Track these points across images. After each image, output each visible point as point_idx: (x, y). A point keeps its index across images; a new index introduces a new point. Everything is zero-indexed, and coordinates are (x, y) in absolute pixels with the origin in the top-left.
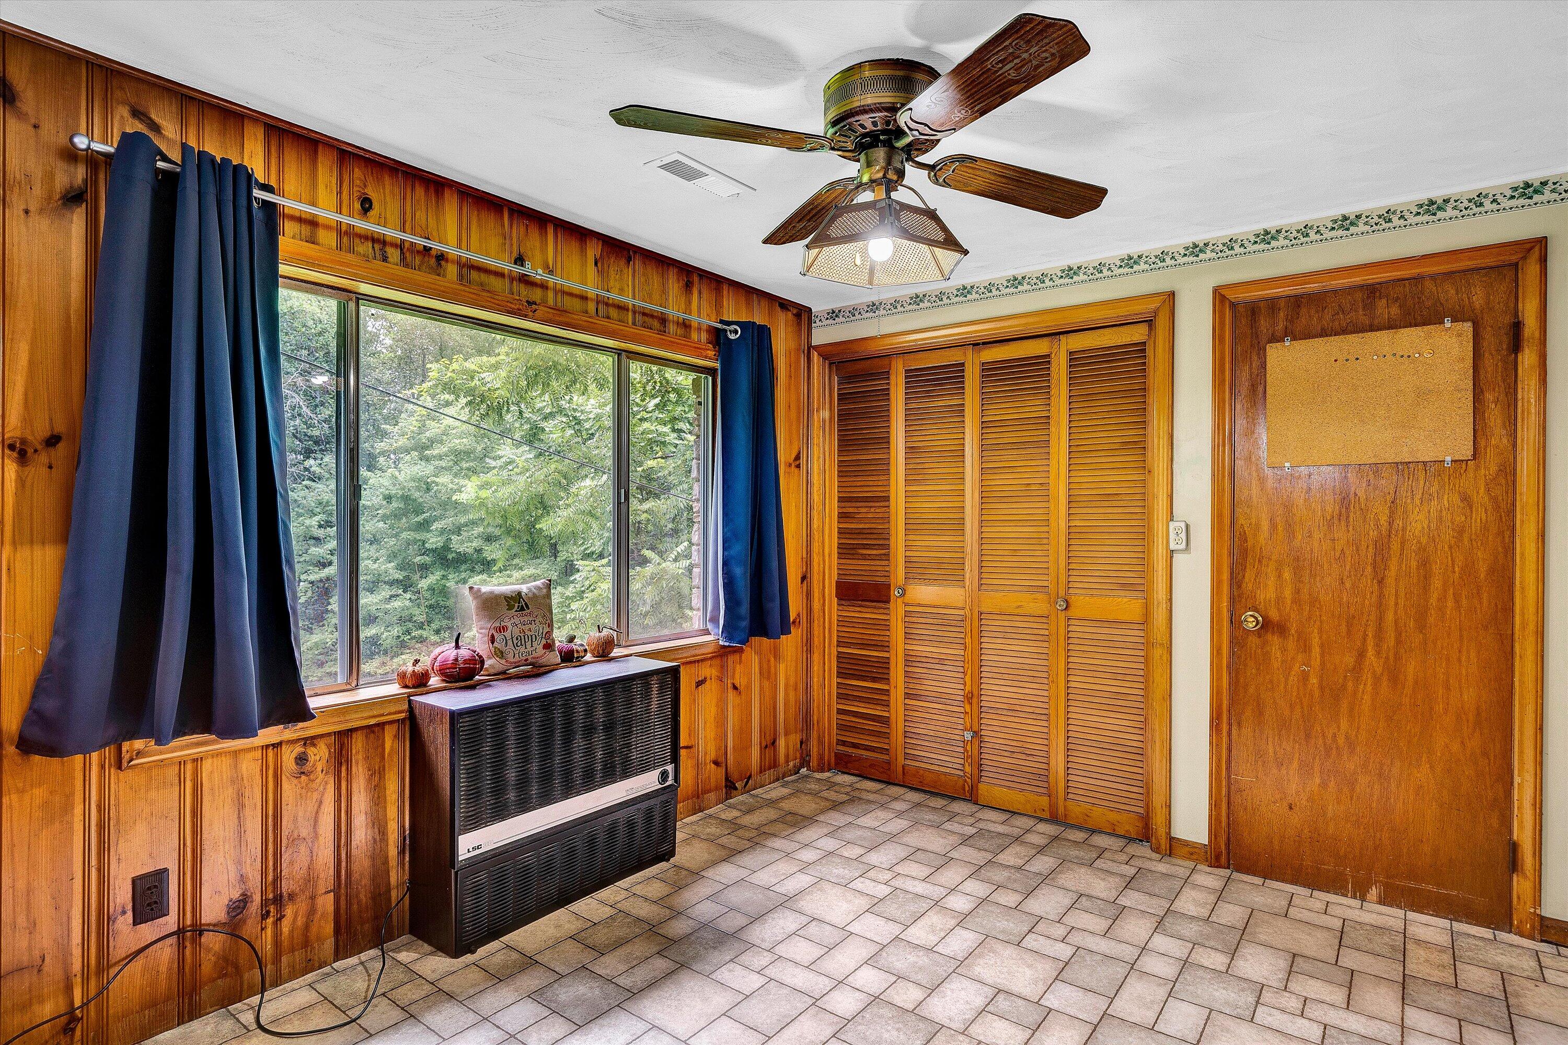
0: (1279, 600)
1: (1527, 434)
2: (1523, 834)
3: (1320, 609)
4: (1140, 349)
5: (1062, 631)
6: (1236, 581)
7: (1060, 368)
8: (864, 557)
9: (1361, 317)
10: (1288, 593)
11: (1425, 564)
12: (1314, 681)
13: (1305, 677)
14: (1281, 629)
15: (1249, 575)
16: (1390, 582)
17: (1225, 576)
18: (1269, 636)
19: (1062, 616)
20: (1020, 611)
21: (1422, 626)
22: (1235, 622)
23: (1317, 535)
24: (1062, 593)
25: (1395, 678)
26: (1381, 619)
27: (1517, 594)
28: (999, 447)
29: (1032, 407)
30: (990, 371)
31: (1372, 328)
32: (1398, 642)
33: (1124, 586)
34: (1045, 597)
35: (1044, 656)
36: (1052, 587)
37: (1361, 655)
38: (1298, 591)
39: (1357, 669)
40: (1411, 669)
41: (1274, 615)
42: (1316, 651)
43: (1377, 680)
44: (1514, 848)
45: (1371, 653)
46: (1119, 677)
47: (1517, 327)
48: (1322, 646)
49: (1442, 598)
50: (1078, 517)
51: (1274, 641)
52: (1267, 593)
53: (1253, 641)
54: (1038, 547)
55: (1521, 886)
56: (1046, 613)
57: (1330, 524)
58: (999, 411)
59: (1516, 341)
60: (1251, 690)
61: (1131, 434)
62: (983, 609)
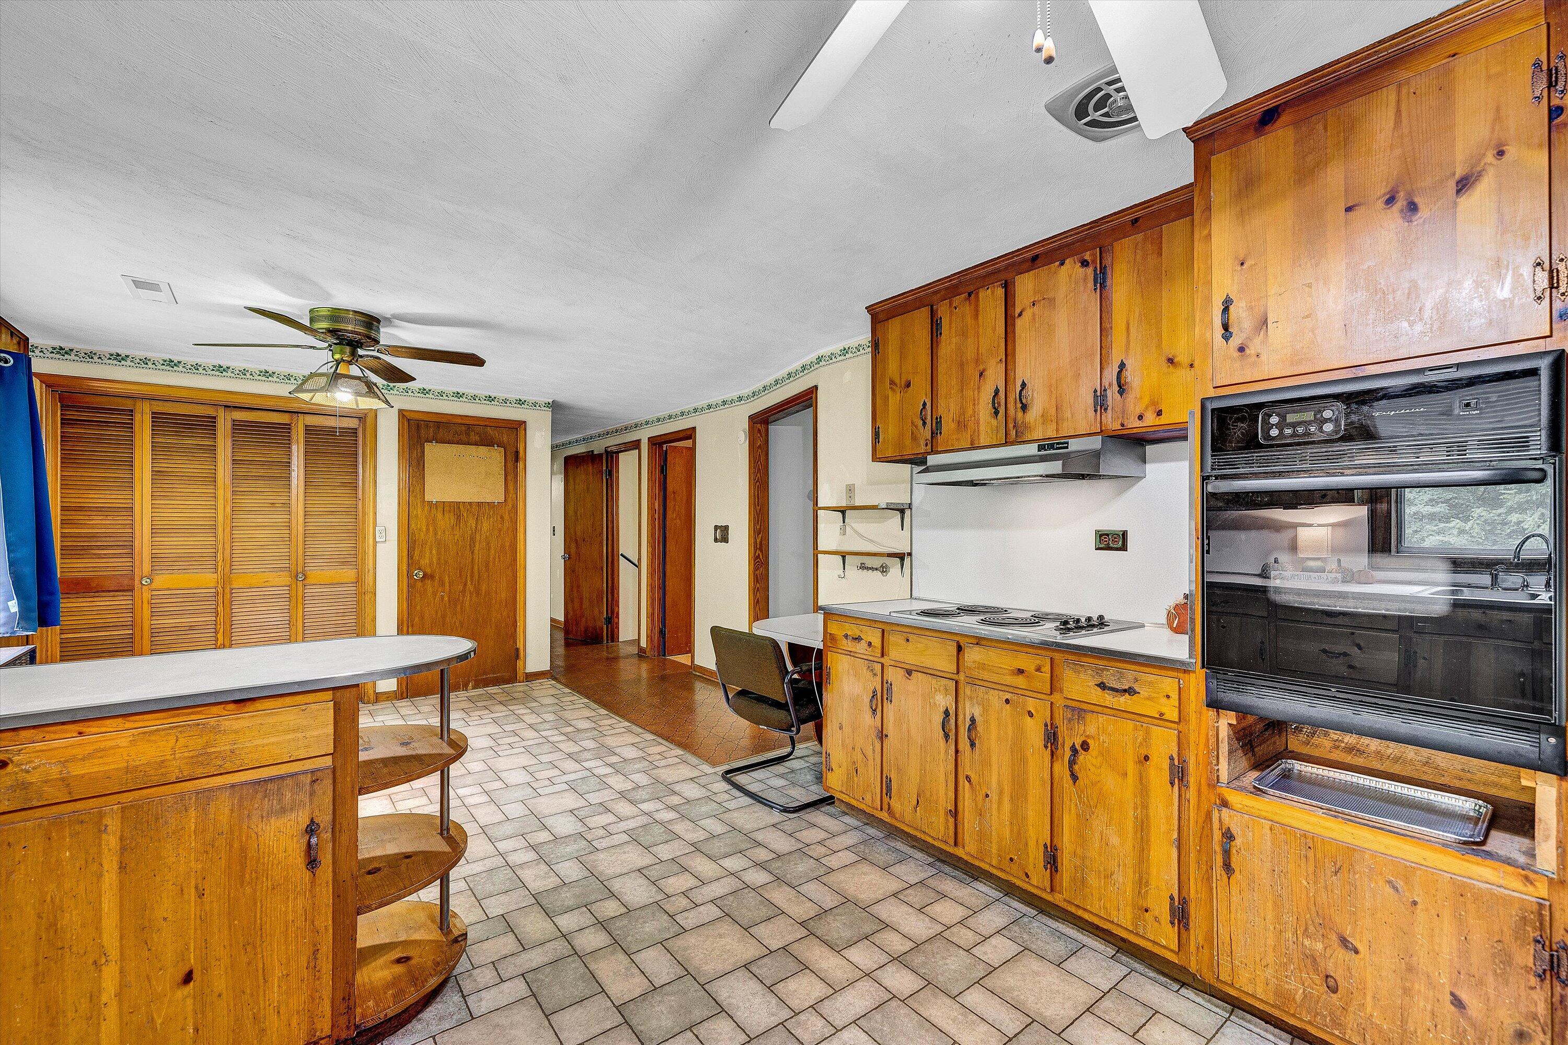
0: (431, 564)
1: (520, 494)
2: (520, 645)
3: (449, 566)
4: (354, 432)
5: (300, 594)
6: (410, 556)
7: (298, 435)
8: (99, 556)
9: (464, 438)
10: (435, 560)
11: (488, 544)
12: (446, 599)
13: (442, 597)
14: (432, 577)
15: (417, 553)
16: (476, 552)
17: (405, 554)
18: (426, 581)
19: (300, 584)
20: (267, 584)
21: (487, 570)
22: (410, 575)
23: (447, 533)
24: (300, 570)
25: (478, 591)
26: (473, 568)
27: (518, 554)
28: (246, 478)
29: (276, 454)
30: (237, 426)
31: (469, 444)
32: (479, 577)
33: (344, 563)
34: (287, 574)
35: (286, 611)
36: (293, 567)
37: (465, 585)
38: (439, 559)
39: (464, 591)
40: (484, 588)
41: (429, 571)
42: (447, 584)
43: (471, 593)
44: (517, 650)
45: (469, 583)
46: (340, 615)
47: (517, 452)
48: (450, 582)
49: (494, 559)
50: (310, 524)
51: (429, 582)
52: (425, 562)
53: (419, 584)
54: (281, 543)
55: (520, 663)
56: (288, 583)
57: (453, 529)
58: (245, 454)
59: (517, 459)
60: (418, 608)
61: (348, 479)
62: (234, 586)
